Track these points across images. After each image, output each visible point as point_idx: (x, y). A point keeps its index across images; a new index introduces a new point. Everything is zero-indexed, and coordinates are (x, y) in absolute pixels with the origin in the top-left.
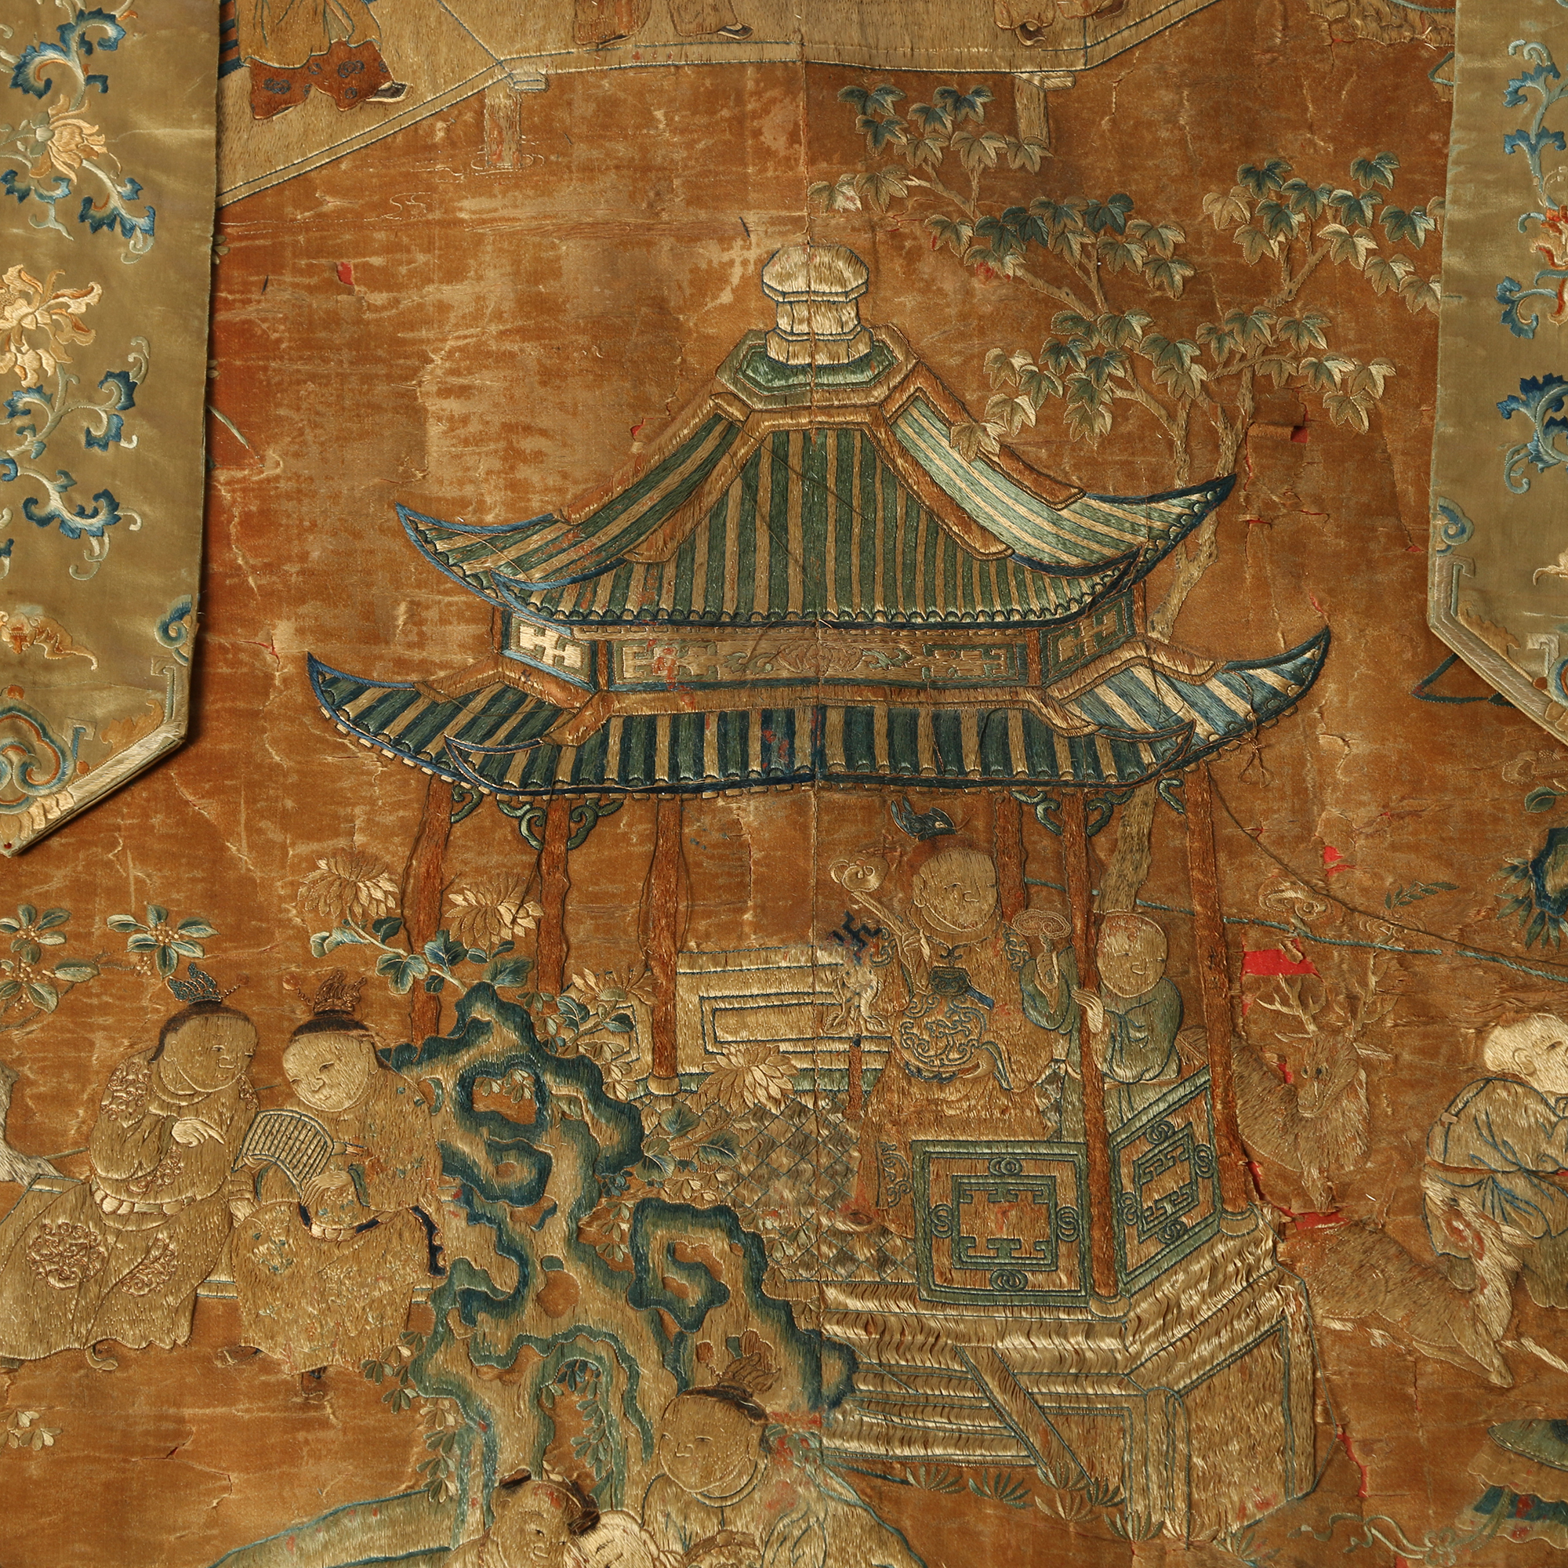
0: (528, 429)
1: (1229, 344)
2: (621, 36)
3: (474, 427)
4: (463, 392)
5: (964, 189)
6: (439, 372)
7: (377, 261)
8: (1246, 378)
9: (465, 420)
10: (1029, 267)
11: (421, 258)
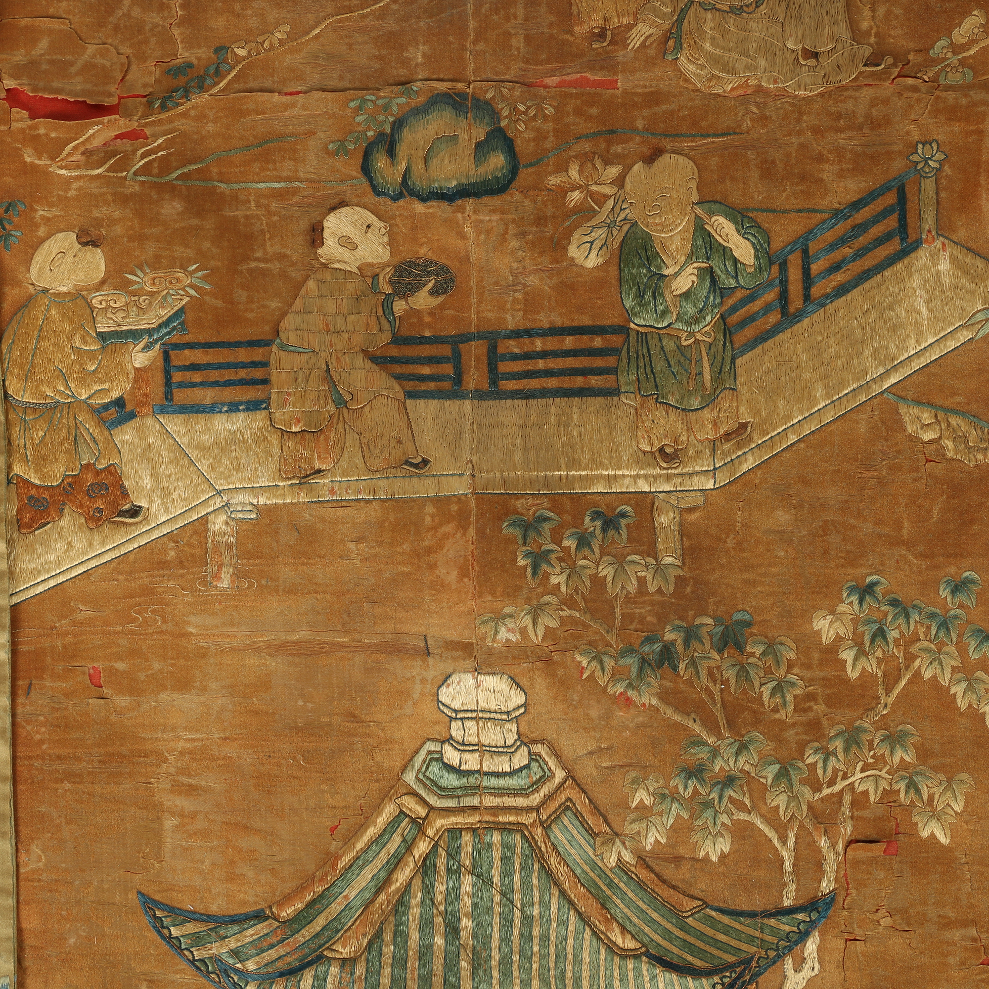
0: (246, 828)
1: (832, 762)
2: (319, 471)
3: (200, 824)
4: (191, 790)
5: (607, 618)
6: (172, 770)
7: (120, 666)
8: (847, 798)
9: (193, 816)
10: (664, 696)
11: (157, 666)
